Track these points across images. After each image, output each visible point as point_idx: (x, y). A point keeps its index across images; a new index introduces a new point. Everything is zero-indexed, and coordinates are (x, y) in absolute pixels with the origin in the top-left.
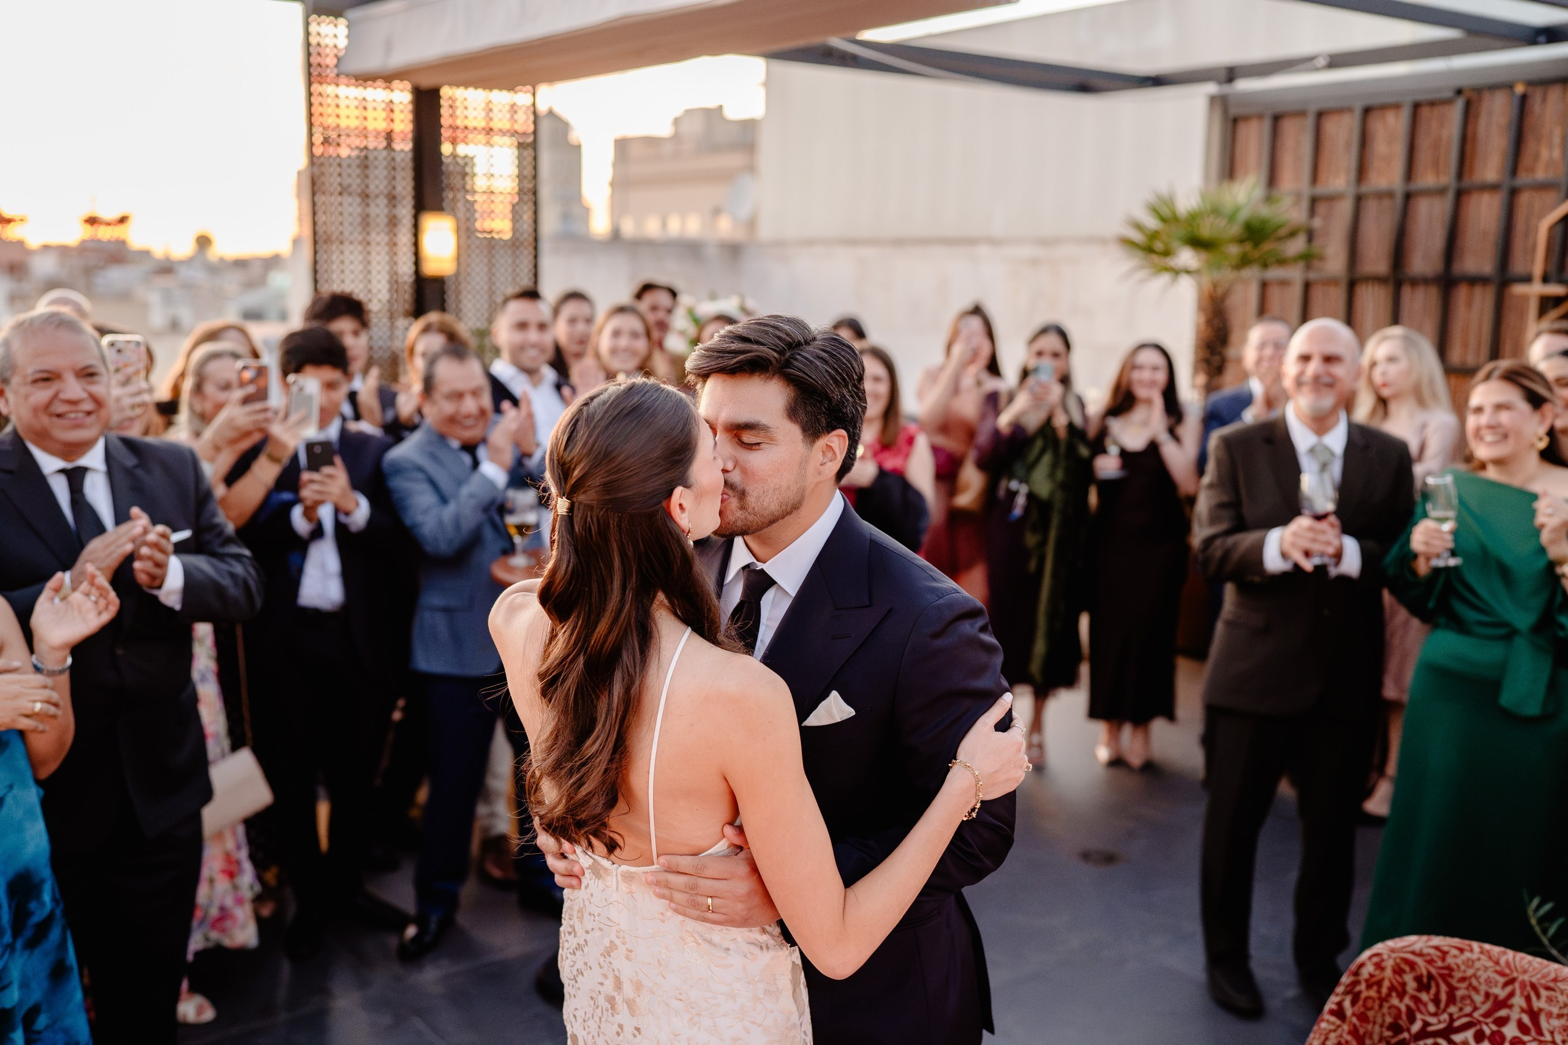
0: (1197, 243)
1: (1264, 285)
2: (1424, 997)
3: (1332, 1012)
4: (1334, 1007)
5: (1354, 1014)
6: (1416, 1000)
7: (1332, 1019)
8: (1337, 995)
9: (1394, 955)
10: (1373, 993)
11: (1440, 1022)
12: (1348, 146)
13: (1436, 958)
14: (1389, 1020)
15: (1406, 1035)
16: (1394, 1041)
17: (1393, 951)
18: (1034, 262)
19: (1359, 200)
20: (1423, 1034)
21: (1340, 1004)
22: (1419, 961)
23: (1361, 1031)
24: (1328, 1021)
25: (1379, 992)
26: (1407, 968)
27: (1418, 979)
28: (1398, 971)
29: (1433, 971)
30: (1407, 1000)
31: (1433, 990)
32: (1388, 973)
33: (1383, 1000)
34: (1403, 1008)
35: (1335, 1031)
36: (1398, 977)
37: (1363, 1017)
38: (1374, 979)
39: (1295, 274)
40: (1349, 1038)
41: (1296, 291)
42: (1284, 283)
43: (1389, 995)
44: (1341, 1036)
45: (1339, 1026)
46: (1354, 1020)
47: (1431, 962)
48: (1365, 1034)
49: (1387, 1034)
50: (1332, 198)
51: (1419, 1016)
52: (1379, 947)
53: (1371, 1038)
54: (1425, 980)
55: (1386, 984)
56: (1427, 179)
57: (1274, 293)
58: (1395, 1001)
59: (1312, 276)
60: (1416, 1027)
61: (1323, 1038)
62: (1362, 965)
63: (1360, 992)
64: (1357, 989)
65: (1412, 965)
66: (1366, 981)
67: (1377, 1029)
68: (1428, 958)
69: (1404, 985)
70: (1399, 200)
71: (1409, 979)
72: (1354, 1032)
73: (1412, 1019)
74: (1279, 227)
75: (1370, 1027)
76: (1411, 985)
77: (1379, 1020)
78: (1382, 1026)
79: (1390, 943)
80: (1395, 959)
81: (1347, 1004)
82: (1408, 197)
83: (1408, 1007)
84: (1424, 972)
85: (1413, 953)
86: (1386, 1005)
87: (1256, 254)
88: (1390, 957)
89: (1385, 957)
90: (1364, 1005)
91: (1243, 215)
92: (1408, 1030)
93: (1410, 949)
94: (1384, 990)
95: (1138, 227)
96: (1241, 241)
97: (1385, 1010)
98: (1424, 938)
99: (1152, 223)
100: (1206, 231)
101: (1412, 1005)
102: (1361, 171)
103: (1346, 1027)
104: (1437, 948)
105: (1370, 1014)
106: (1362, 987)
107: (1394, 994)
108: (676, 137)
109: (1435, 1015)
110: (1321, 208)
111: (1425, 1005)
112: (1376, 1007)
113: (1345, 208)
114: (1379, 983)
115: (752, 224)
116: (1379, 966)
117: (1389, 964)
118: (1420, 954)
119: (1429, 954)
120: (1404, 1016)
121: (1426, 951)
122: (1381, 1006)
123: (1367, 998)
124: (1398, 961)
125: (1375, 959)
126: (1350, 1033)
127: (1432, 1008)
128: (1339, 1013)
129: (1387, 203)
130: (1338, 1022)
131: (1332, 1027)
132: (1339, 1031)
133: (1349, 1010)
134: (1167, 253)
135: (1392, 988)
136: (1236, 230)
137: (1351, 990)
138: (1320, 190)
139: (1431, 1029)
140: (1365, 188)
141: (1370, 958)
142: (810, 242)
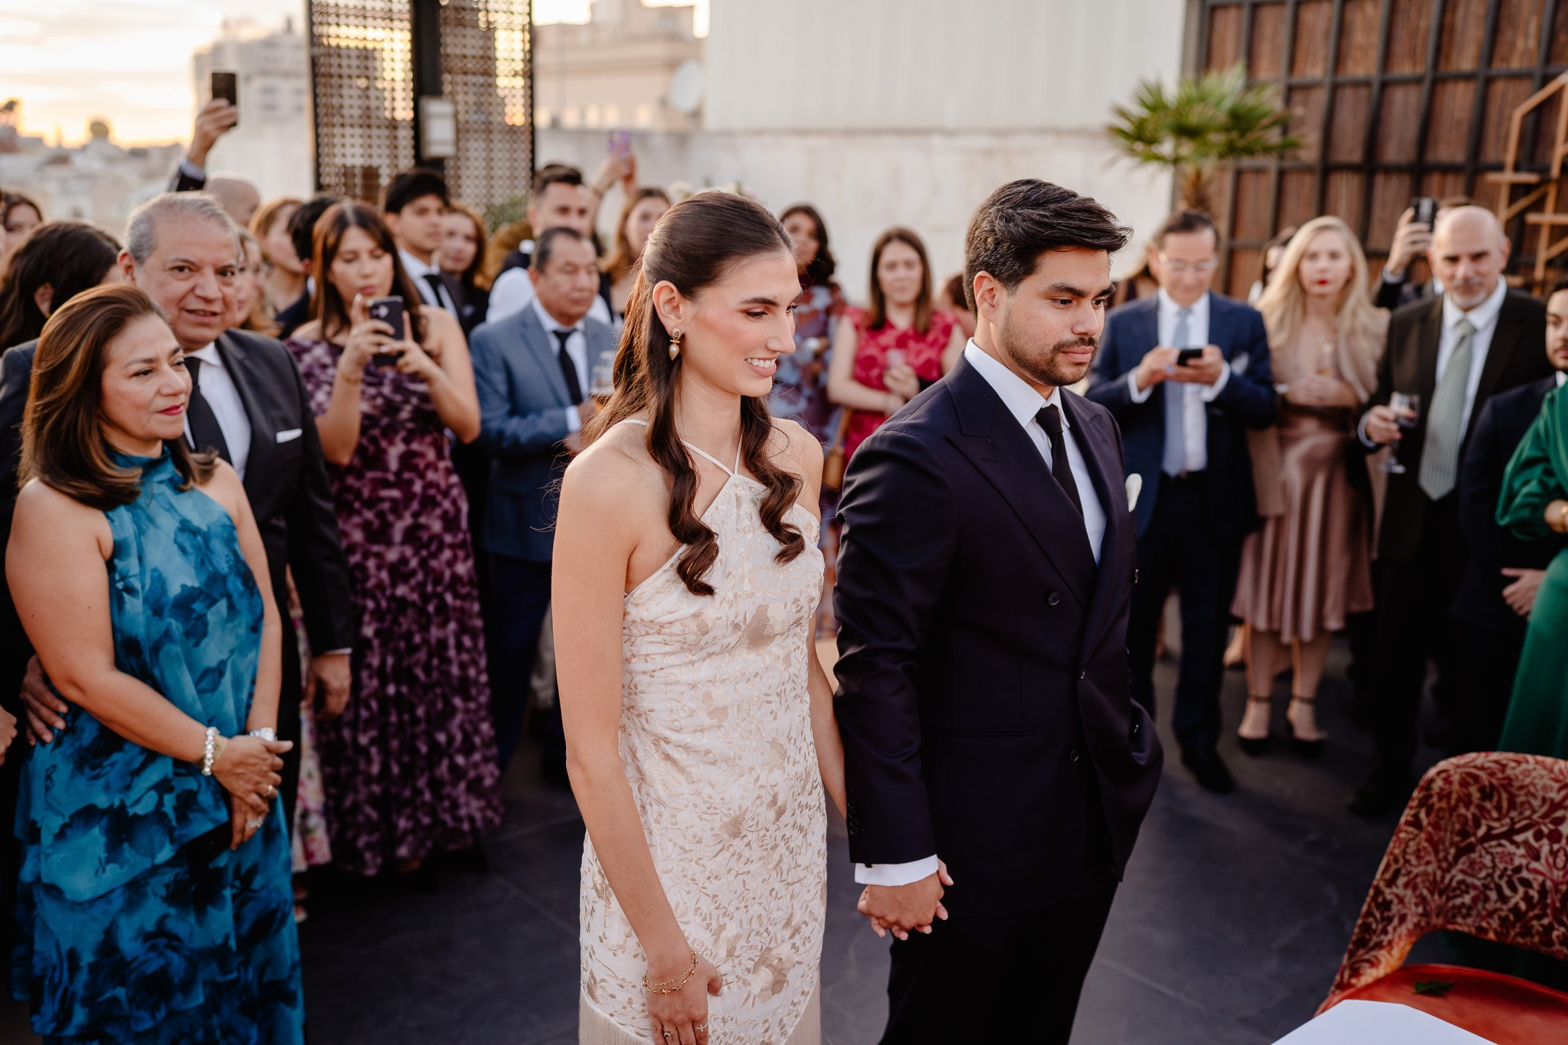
0: (1185, 131)
1: (1239, 174)
2: (1488, 805)
3: (1408, 823)
4: (1409, 818)
5: (1429, 824)
6: (1481, 808)
7: (1410, 829)
8: (1412, 808)
9: (1459, 770)
10: (1444, 804)
11: (1502, 826)
12: (1326, 35)
13: (1496, 771)
14: (1457, 827)
15: (1473, 839)
16: (1462, 845)
17: (1458, 766)
18: (988, 153)
19: (1335, 88)
20: (1488, 837)
21: (1416, 816)
22: (1482, 774)
23: (1436, 838)
24: (1406, 831)
25: (1448, 803)
26: (1471, 781)
27: (1482, 790)
28: (1464, 784)
29: (1495, 782)
30: (1473, 809)
31: (1495, 799)
32: (1456, 786)
33: (1452, 809)
34: (1469, 816)
35: (1413, 839)
36: (1464, 790)
37: (1436, 826)
38: (1445, 792)
39: (1271, 163)
40: (1425, 844)
41: (1271, 179)
42: (1259, 171)
43: (1457, 806)
44: (1419, 843)
45: (1417, 835)
46: (1430, 829)
47: (1492, 774)
48: (1438, 840)
49: (1457, 839)
50: (1308, 87)
51: (1484, 822)
52: (1443, 765)
53: (1443, 844)
54: (1488, 790)
55: (1454, 796)
56: (1403, 68)
57: (1249, 181)
58: (1462, 810)
59: (1288, 164)
60: (1481, 832)
61: (1403, 846)
62: (1432, 781)
63: (1433, 804)
64: (1430, 802)
65: (1476, 778)
66: (1438, 794)
67: (1448, 835)
68: (1489, 771)
69: (1469, 795)
70: (1375, 88)
71: (1473, 790)
72: (1429, 840)
73: (1477, 825)
74: (1264, 115)
75: (1442, 834)
76: (1476, 795)
77: (1450, 828)
78: (1452, 833)
79: (1454, 760)
80: (1460, 774)
81: (1423, 814)
82: (1385, 85)
83: (1474, 815)
84: (1487, 783)
85: (1476, 767)
86: (1455, 814)
87: (1241, 143)
88: (1456, 772)
89: (1452, 772)
90: (1437, 816)
91: (1227, 104)
92: (1475, 835)
93: (1472, 764)
94: (1453, 802)
95: (1122, 113)
96: (1227, 129)
97: (1454, 819)
98: (1483, 754)
99: (1137, 111)
100: (1194, 118)
101: (1477, 812)
102: (1338, 59)
103: (1423, 836)
104: (1496, 762)
105: (1442, 823)
106: (1435, 799)
107: (1461, 805)
108: (592, 25)
109: (1498, 820)
110: (1297, 97)
111: (1489, 812)
112: (1447, 815)
113: (1320, 97)
114: (1448, 796)
115: (696, 115)
116: (1447, 781)
117: (1456, 778)
118: (1482, 768)
119: (1489, 768)
120: (1471, 823)
121: (1487, 765)
122: (1451, 815)
123: (1440, 809)
124: (1464, 775)
125: (1443, 775)
126: (1427, 840)
127: (1495, 814)
128: (1416, 823)
129: (1363, 92)
130: (1416, 832)
131: (1411, 836)
132: (1417, 839)
133: (1425, 822)
134: (1151, 141)
135: (1459, 799)
136: (1222, 117)
137: (1424, 802)
138: (1297, 79)
139: (1495, 832)
140: (1340, 78)
141: (1439, 773)
142: (759, 132)
